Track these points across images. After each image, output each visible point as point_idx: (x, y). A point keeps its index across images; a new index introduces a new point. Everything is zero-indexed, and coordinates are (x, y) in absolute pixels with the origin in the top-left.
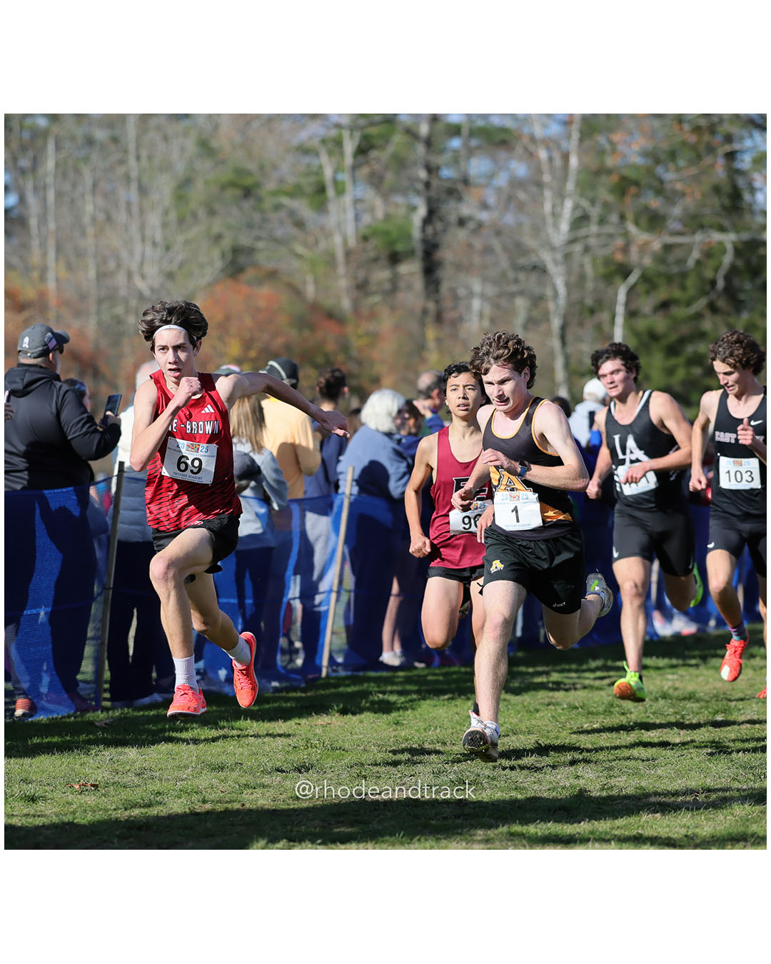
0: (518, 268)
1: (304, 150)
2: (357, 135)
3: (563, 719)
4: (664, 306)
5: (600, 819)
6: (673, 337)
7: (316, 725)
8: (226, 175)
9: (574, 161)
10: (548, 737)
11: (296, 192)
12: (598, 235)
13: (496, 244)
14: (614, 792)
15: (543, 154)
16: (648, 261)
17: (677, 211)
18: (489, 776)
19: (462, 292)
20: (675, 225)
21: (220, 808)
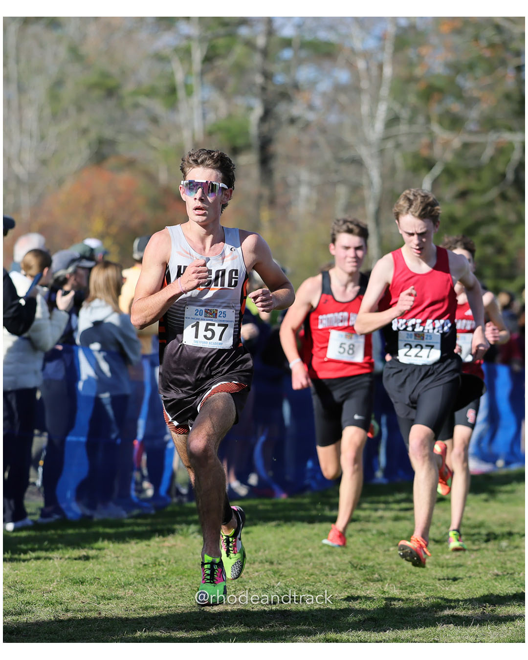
0: (340, 161)
1: (160, 58)
2: (205, 46)
3: (372, 543)
4: (463, 195)
5: (403, 628)
6: (470, 221)
7: (163, 546)
8: (93, 77)
9: (388, 71)
10: (359, 558)
11: (151, 93)
12: (408, 134)
13: (321, 140)
14: (415, 605)
15: (361, 64)
16: (449, 157)
17: (474, 114)
18: (309, 591)
19: (291, 179)
20: (472, 126)
21: (80, 616)
